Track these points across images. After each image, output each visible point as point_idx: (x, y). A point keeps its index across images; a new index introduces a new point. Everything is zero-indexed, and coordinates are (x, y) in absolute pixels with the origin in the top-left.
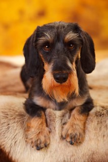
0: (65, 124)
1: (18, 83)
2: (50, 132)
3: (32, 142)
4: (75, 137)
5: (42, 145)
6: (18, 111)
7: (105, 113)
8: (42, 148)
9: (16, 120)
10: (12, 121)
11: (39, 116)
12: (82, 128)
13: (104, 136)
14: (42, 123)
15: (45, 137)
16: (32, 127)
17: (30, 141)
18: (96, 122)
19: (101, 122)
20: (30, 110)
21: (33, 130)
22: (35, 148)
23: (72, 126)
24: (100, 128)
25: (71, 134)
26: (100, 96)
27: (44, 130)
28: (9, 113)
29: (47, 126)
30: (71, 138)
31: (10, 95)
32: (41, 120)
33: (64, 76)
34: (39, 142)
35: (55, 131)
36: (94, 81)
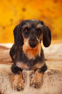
0: (32, 78)
1: (8, 57)
2: (24, 82)
3: (15, 87)
4: (37, 84)
5: (20, 89)
6: (8, 72)
7: (53, 73)
8: (20, 90)
9: (7, 77)
10: (5, 78)
11: (19, 74)
12: (41, 79)
13: (52, 85)
14: (20, 77)
15: (22, 84)
16: (15, 79)
17: (14, 86)
18: (48, 78)
19: (51, 78)
20: (14, 70)
21: (15, 81)
22: (16, 90)
23: (36, 79)
24: (50, 81)
25: (35, 82)
26: (50, 64)
27: (21, 81)
28: (3, 73)
29: (23, 79)
30: (35, 85)
31: (4, 63)
32: (20, 76)
33: (34, 44)
34: (18, 87)
35: (27, 83)
36: (47, 56)
